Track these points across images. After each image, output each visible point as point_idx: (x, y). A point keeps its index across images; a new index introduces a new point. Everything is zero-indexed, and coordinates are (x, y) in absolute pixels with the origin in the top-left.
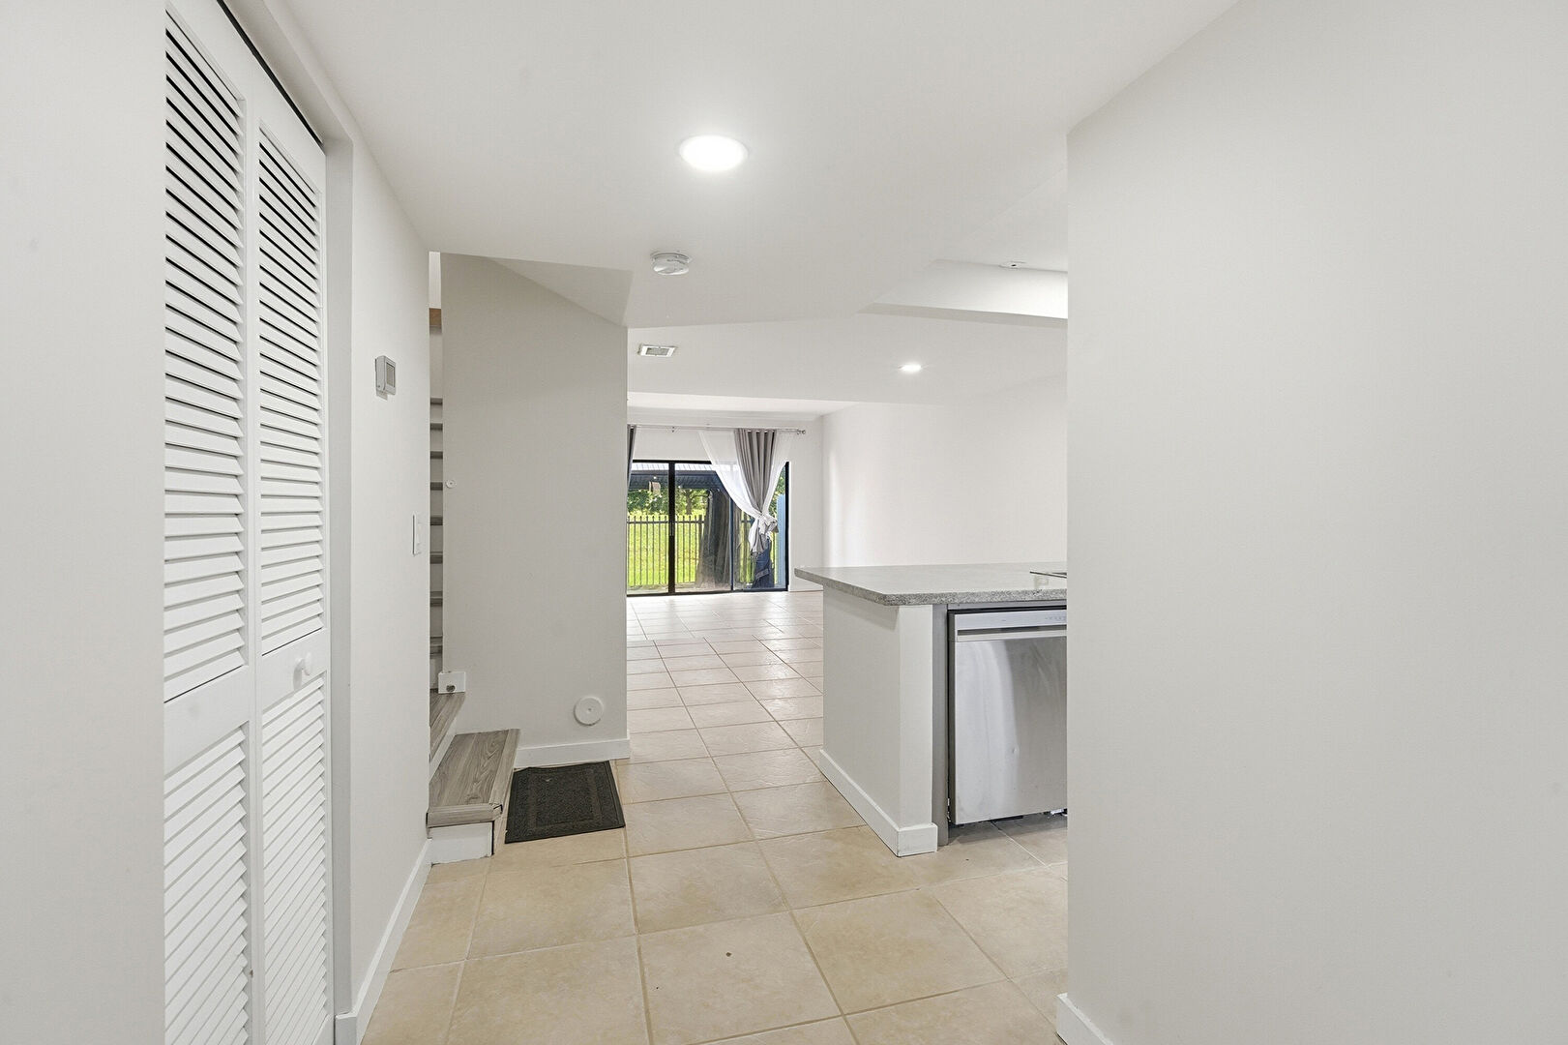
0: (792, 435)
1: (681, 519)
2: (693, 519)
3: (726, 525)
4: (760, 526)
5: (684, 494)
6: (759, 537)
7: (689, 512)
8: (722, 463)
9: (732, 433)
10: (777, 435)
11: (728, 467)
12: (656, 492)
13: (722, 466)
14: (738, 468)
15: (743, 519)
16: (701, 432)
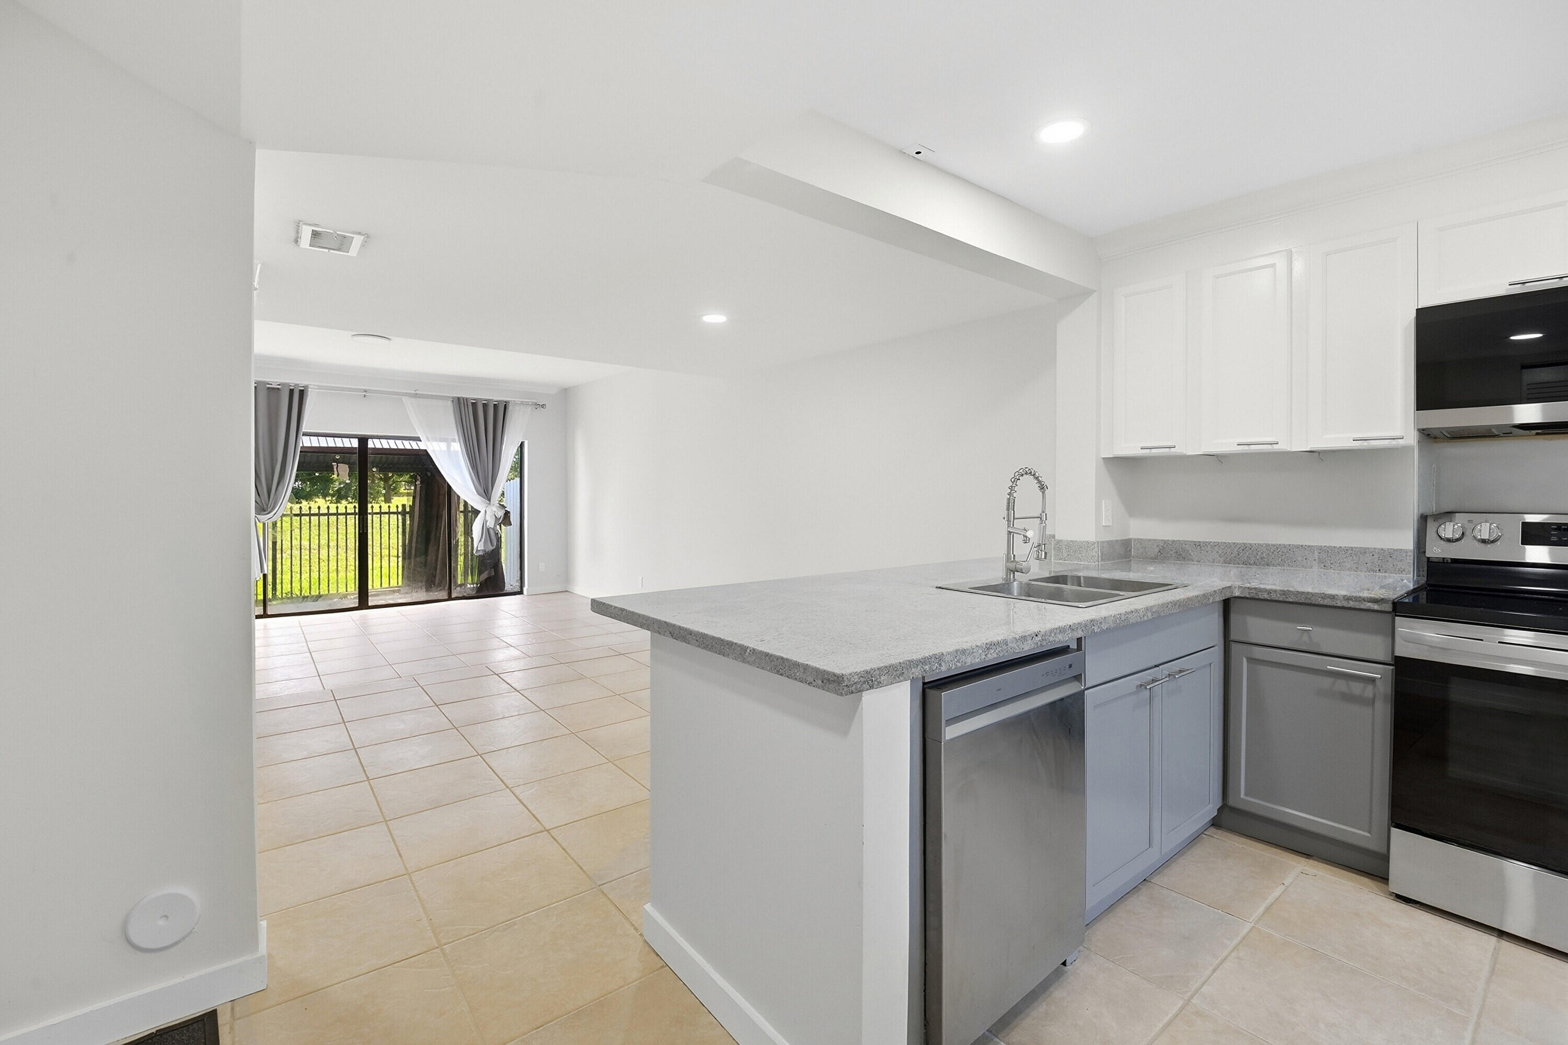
0: (530, 408)
1: (376, 510)
2: (393, 509)
3: (439, 517)
4: (488, 518)
5: (381, 479)
6: (486, 531)
7: (388, 500)
8: (435, 440)
9: (450, 403)
10: (510, 408)
11: (443, 446)
12: (342, 475)
13: (435, 444)
14: (457, 447)
15: (462, 508)
16: (404, 399)
